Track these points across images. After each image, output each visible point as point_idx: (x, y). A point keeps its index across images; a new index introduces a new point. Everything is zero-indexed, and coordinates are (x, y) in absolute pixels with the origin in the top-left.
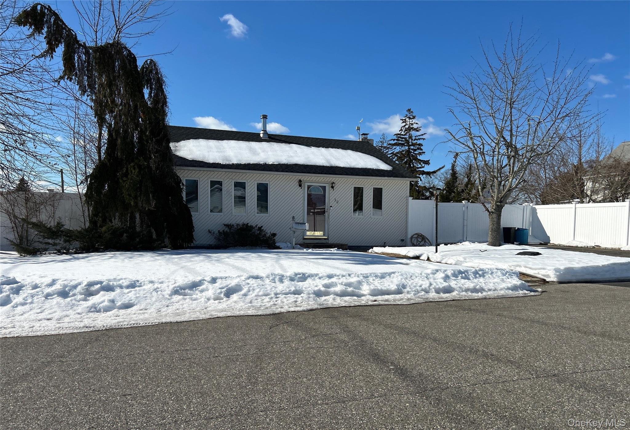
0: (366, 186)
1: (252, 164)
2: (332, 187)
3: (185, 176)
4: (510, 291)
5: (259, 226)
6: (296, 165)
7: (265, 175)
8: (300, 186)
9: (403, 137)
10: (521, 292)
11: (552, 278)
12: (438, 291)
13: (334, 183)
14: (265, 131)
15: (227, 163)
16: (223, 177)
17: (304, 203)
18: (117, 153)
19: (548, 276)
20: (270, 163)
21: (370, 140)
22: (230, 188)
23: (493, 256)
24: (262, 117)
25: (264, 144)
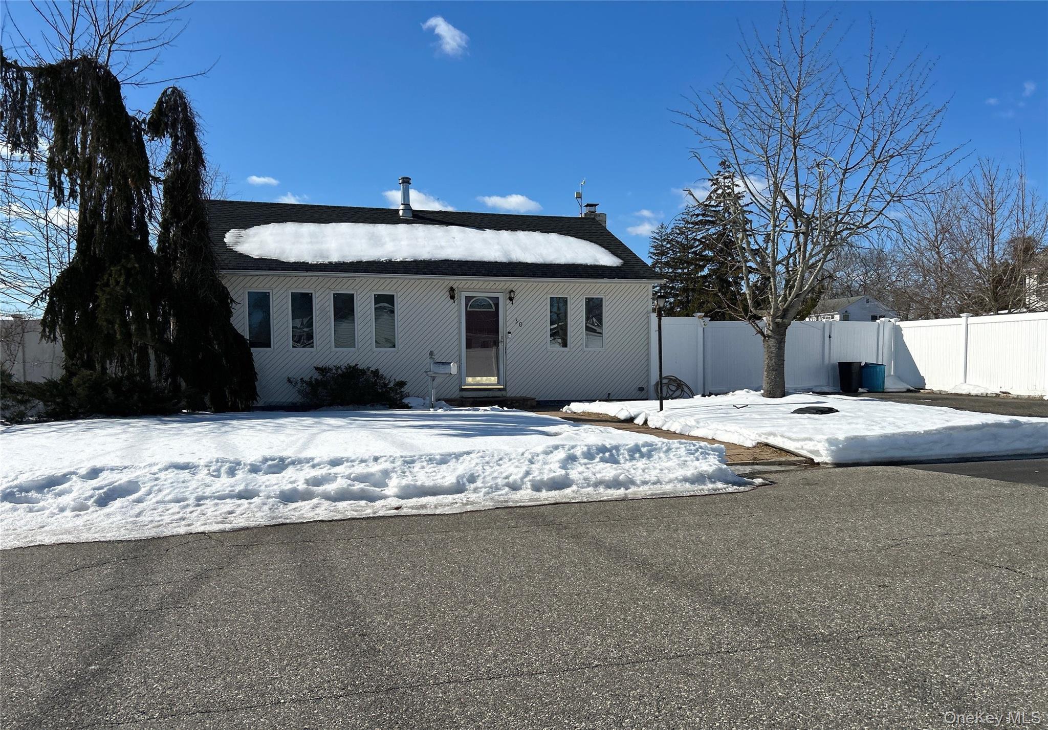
0: (572, 297)
1: (366, 262)
2: (511, 299)
3: (248, 285)
4: (688, 485)
5: (373, 369)
6: (446, 262)
7: (388, 281)
8: (452, 297)
9: (714, 209)
10: (710, 486)
11: (824, 456)
12: (537, 487)
13: (512, 291)
14: (407, 205)
15: (321, 261)
16: (313, 286)
17: (459, 328)
18: (95, 248)
19: (817, 453)
20: (398, 260)
21: (600, 215)
22: (327, 304)
23: (747, 415)
24: (401, 181)
25: (402, 227)
